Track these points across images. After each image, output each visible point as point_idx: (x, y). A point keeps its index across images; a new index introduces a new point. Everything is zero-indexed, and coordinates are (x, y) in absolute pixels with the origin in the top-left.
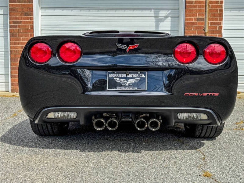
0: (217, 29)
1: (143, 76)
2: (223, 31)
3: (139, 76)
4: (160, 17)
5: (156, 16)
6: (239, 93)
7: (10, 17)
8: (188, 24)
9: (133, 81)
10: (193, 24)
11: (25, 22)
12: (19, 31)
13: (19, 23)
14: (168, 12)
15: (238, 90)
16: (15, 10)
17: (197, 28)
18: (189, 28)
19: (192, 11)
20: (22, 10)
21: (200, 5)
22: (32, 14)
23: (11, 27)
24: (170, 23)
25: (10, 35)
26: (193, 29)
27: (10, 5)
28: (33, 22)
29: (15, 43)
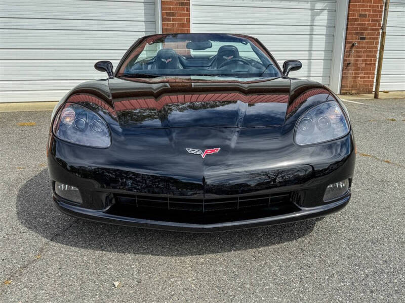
4: (315, 10)
5: (312, 9)
6: (387, 92)
7: (162, 7)
8: (352, 20)
11: (180, 15)
12: (173, 25)
13: (173, 15)
14: (324, 5)
18: (352, 24)
19: (355, 6)
22: (188, 4)
23: (164, 20)
24: (326, 18)
25: (163, 30)
26: (356, 26)
28: (190, 14)
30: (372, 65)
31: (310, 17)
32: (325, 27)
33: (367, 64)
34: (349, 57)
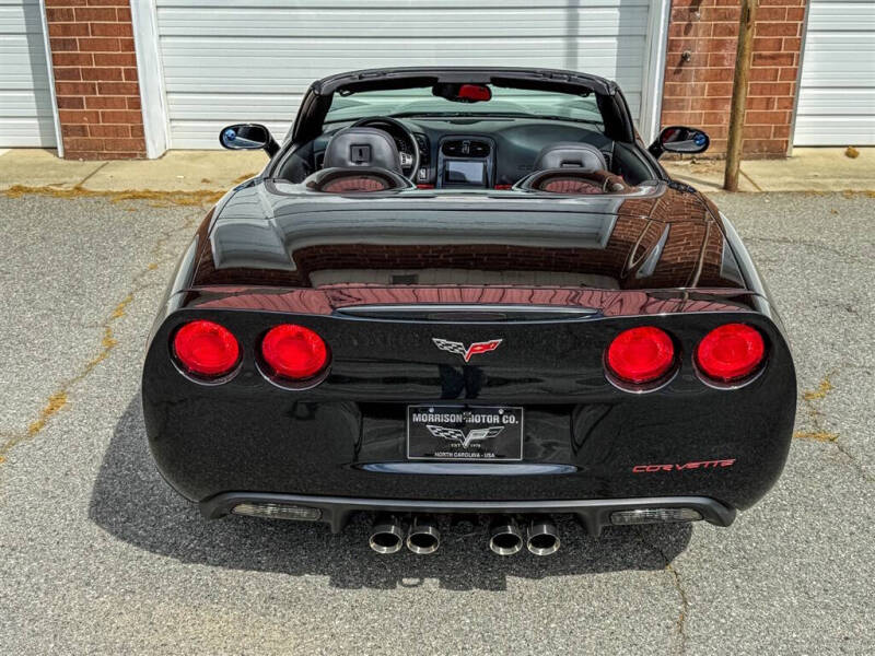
1: (512, 420)
3: (501, 419)
9: (482, 434)
30: (783, 60)
33: (760, 57)
34: (686, 34)
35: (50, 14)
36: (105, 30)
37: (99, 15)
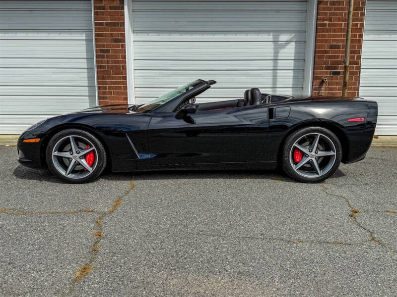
0: (354, 59)
2: (362, 61)
4: (279, 42)
5: (275, 41)
6: (377, 137)
7: (96, 44)
8: (320, 52)
10: (326, 52)
11: (115, 51)
12: (108, 62)
13: (107, 51)
14: (291, 36)
15: (376, 133)
16: (102, 35)
17: (330, 57)
18: (320, 57)
19: (324, 36)
20: (112, 35)
21: (335, 29)
22: (124, 41)
23: (97, 57)
24: (293, 50)
25: (97, 66)
26: (326, 59)
27: (95, 28)
28: (125, 50)
29: (103, 78)
31: (272, 51)
32: (292, 61)
35: (99, 88)
36: (118, 93)
37: (116, 88)
